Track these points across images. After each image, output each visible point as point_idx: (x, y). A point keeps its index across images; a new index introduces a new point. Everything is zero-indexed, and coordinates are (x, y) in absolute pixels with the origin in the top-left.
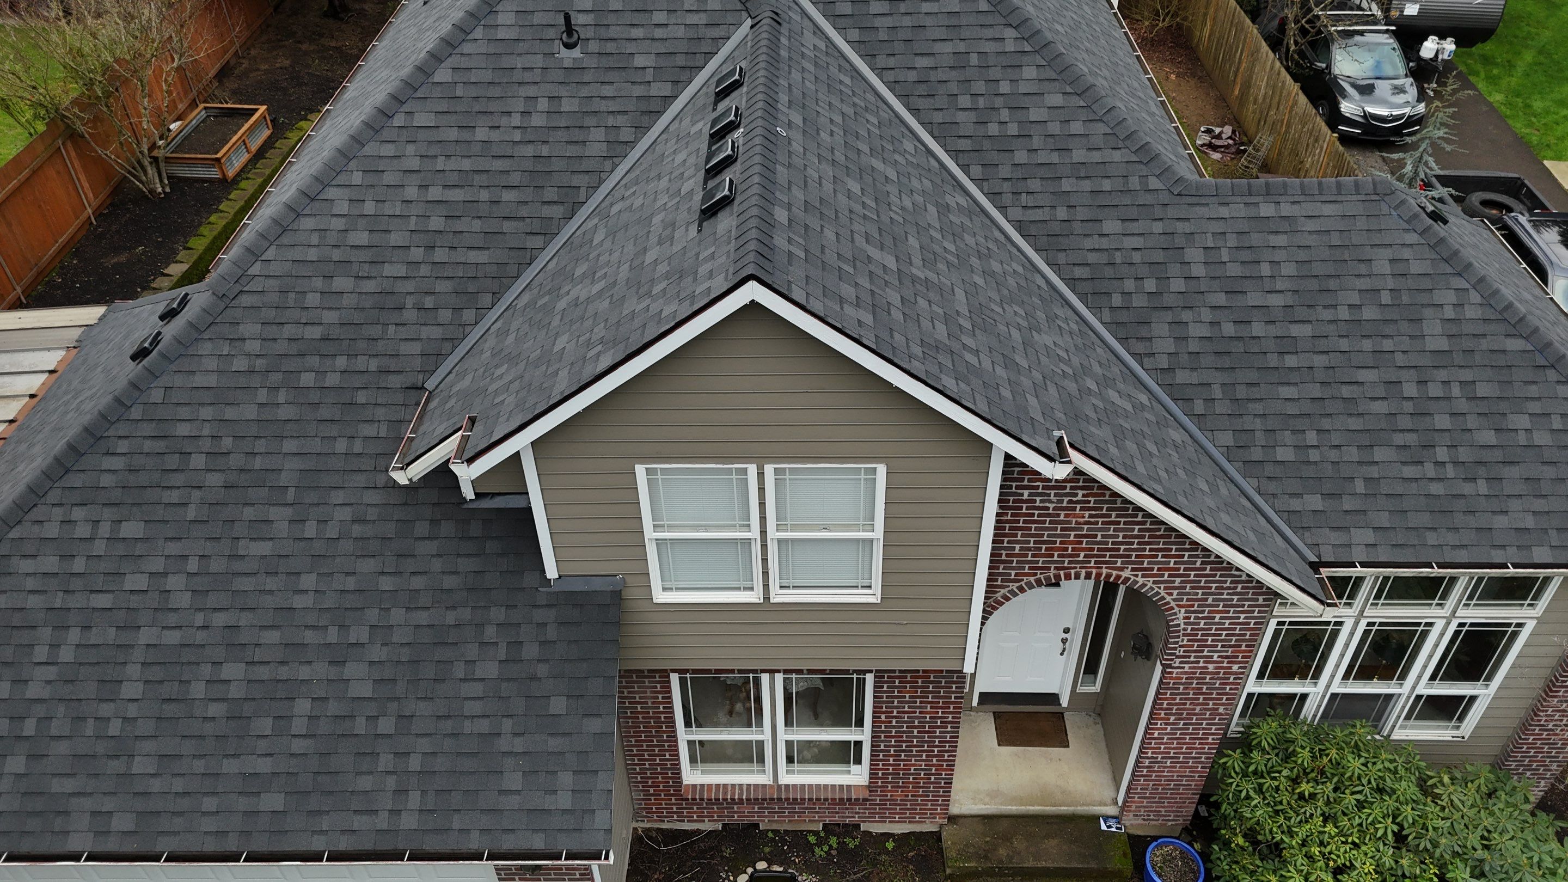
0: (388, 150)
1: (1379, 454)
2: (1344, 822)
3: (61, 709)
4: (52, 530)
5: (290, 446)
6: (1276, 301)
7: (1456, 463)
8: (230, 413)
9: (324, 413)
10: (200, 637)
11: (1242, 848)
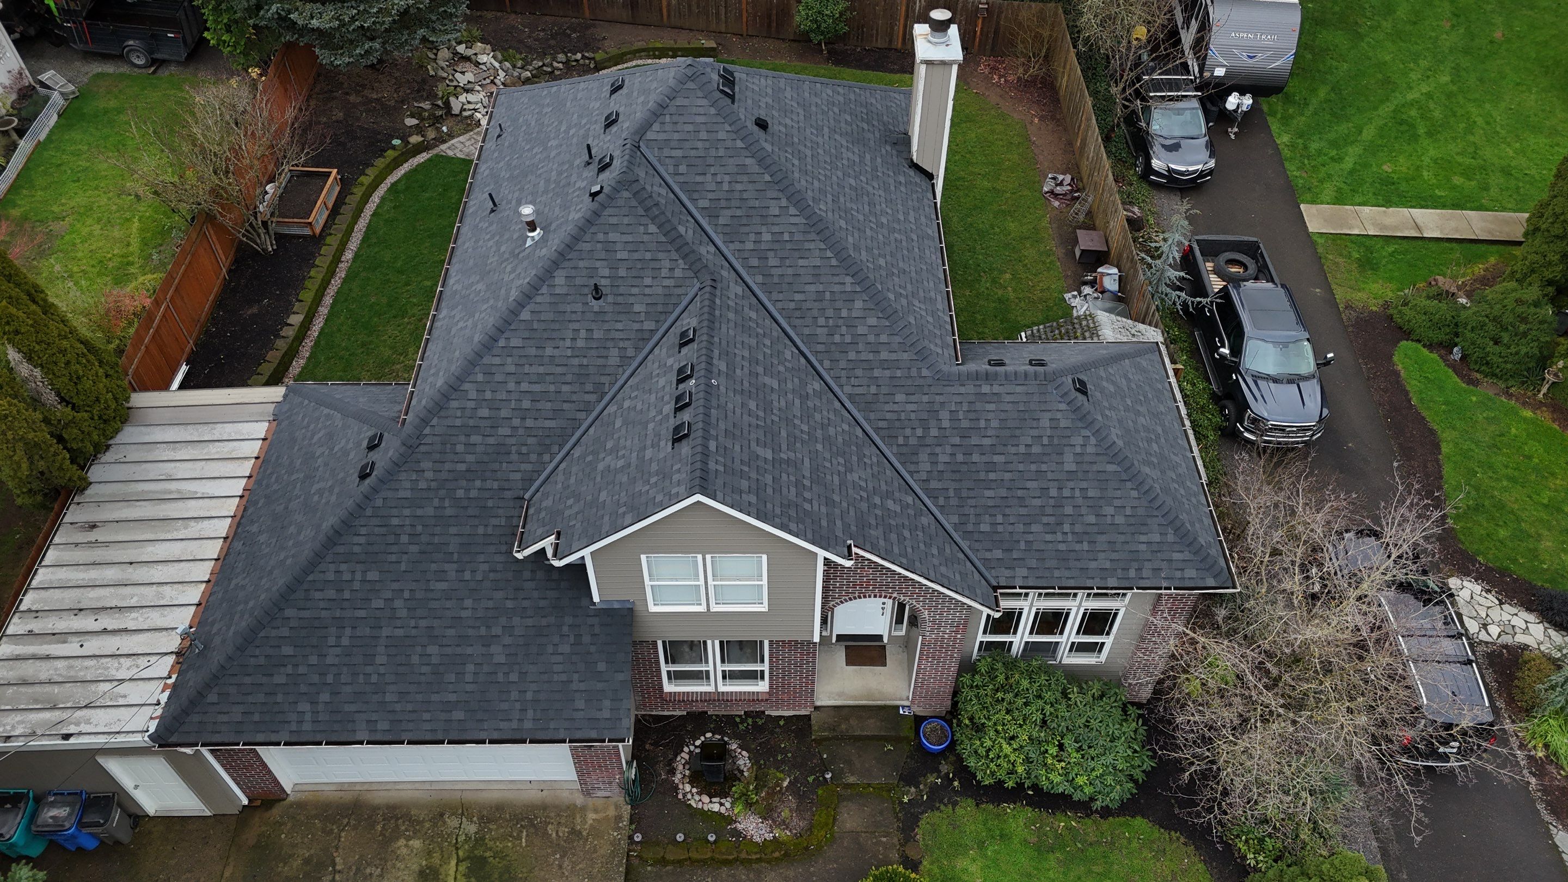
0: (497, 361)
1: (1034, 528)
2: (1016, 714)
3: (345, 669)
4: (331, 576)
5: (453, 530)
6: (987, 442)
7: (1073, 533)
8: (419, 512)
9: (471, 512)
10: (414, 632)
11: (967, 726)
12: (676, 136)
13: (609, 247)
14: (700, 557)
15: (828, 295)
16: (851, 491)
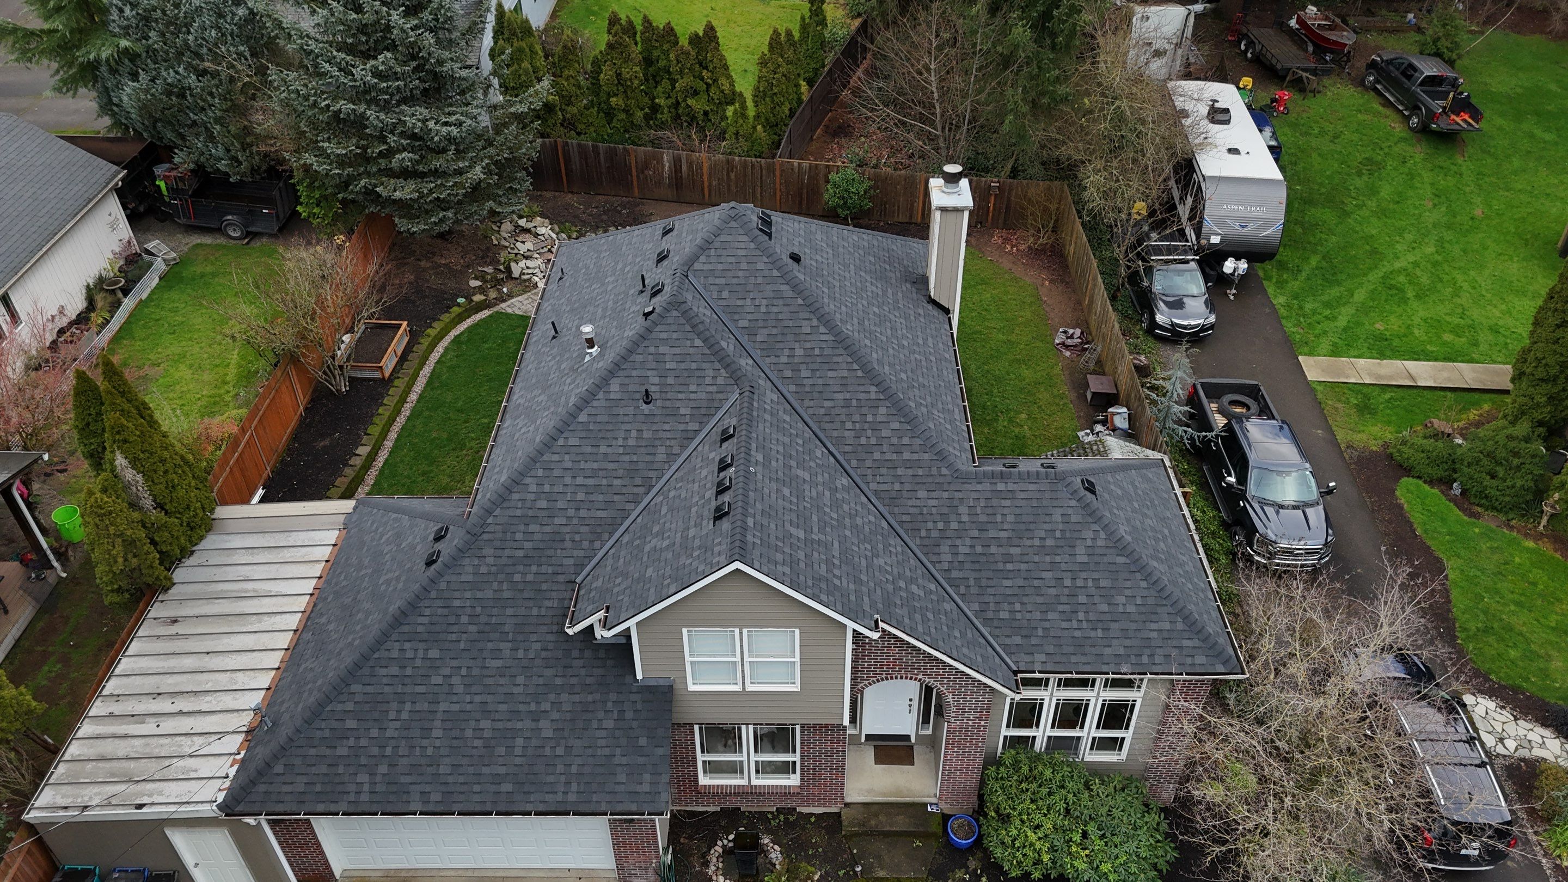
0: (556, 457)
1: (1050, 616)
2: (1040, 803)
3: (403, 742)
4: (395, 654)
5: (509, 611)
6: (1003, 535)
7: (1087, 621)
8: (479, 595)
9: (526, 595)
10: (469, 707)
11: (993, 818)
12: (720, 267)
13: (659, 359)
14: (737, 630)
15: (854, 402)
16: (877, 574)
